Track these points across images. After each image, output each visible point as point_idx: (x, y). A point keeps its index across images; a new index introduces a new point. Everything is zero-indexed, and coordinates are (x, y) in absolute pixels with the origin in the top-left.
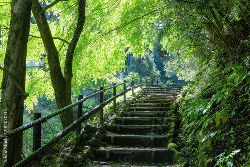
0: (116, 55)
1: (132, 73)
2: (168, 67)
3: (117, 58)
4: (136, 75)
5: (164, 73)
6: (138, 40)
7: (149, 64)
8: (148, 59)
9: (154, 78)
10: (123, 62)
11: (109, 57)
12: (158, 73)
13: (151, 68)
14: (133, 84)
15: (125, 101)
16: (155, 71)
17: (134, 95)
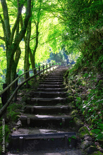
0: (46, 53)
1: (52, 60)
2: (70, 57)
3: (46, 54)
4: (54, 61)
5: (68, 60)
6: (55, 46)
7: (61, 56)
8: (60, 53)
9: (63, 63)
10: (49, 55)
11: (43, 54)
12: (66, 60)
13: (62, 58)
14: (53, 64)
15: (50, 71)
16: (64, 59)
17: (53, 69)
